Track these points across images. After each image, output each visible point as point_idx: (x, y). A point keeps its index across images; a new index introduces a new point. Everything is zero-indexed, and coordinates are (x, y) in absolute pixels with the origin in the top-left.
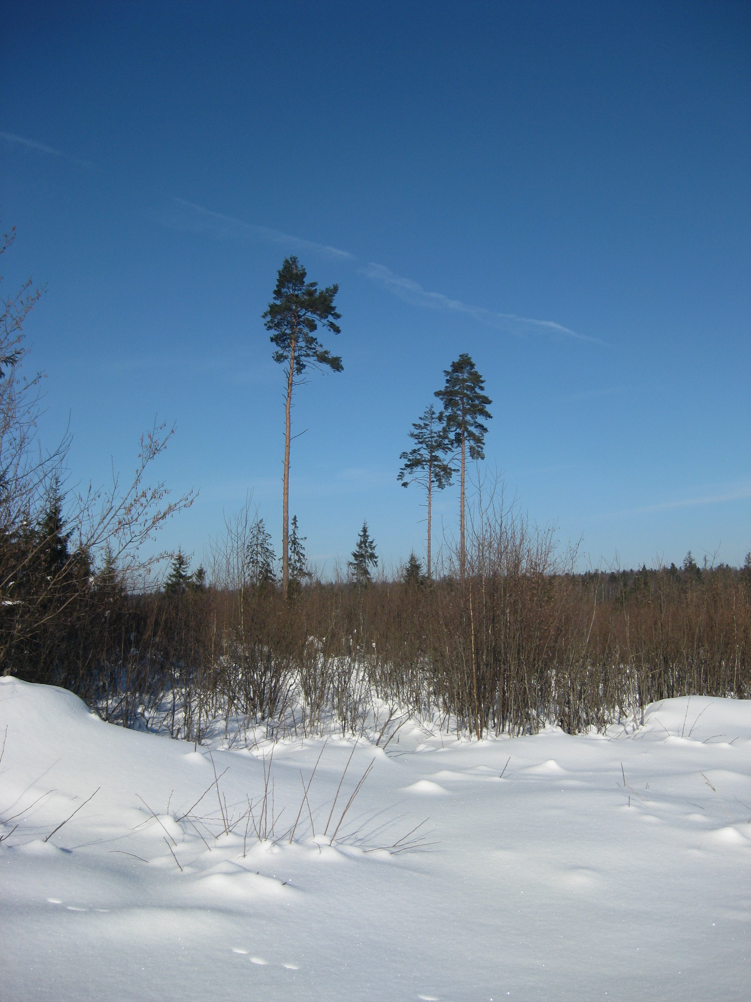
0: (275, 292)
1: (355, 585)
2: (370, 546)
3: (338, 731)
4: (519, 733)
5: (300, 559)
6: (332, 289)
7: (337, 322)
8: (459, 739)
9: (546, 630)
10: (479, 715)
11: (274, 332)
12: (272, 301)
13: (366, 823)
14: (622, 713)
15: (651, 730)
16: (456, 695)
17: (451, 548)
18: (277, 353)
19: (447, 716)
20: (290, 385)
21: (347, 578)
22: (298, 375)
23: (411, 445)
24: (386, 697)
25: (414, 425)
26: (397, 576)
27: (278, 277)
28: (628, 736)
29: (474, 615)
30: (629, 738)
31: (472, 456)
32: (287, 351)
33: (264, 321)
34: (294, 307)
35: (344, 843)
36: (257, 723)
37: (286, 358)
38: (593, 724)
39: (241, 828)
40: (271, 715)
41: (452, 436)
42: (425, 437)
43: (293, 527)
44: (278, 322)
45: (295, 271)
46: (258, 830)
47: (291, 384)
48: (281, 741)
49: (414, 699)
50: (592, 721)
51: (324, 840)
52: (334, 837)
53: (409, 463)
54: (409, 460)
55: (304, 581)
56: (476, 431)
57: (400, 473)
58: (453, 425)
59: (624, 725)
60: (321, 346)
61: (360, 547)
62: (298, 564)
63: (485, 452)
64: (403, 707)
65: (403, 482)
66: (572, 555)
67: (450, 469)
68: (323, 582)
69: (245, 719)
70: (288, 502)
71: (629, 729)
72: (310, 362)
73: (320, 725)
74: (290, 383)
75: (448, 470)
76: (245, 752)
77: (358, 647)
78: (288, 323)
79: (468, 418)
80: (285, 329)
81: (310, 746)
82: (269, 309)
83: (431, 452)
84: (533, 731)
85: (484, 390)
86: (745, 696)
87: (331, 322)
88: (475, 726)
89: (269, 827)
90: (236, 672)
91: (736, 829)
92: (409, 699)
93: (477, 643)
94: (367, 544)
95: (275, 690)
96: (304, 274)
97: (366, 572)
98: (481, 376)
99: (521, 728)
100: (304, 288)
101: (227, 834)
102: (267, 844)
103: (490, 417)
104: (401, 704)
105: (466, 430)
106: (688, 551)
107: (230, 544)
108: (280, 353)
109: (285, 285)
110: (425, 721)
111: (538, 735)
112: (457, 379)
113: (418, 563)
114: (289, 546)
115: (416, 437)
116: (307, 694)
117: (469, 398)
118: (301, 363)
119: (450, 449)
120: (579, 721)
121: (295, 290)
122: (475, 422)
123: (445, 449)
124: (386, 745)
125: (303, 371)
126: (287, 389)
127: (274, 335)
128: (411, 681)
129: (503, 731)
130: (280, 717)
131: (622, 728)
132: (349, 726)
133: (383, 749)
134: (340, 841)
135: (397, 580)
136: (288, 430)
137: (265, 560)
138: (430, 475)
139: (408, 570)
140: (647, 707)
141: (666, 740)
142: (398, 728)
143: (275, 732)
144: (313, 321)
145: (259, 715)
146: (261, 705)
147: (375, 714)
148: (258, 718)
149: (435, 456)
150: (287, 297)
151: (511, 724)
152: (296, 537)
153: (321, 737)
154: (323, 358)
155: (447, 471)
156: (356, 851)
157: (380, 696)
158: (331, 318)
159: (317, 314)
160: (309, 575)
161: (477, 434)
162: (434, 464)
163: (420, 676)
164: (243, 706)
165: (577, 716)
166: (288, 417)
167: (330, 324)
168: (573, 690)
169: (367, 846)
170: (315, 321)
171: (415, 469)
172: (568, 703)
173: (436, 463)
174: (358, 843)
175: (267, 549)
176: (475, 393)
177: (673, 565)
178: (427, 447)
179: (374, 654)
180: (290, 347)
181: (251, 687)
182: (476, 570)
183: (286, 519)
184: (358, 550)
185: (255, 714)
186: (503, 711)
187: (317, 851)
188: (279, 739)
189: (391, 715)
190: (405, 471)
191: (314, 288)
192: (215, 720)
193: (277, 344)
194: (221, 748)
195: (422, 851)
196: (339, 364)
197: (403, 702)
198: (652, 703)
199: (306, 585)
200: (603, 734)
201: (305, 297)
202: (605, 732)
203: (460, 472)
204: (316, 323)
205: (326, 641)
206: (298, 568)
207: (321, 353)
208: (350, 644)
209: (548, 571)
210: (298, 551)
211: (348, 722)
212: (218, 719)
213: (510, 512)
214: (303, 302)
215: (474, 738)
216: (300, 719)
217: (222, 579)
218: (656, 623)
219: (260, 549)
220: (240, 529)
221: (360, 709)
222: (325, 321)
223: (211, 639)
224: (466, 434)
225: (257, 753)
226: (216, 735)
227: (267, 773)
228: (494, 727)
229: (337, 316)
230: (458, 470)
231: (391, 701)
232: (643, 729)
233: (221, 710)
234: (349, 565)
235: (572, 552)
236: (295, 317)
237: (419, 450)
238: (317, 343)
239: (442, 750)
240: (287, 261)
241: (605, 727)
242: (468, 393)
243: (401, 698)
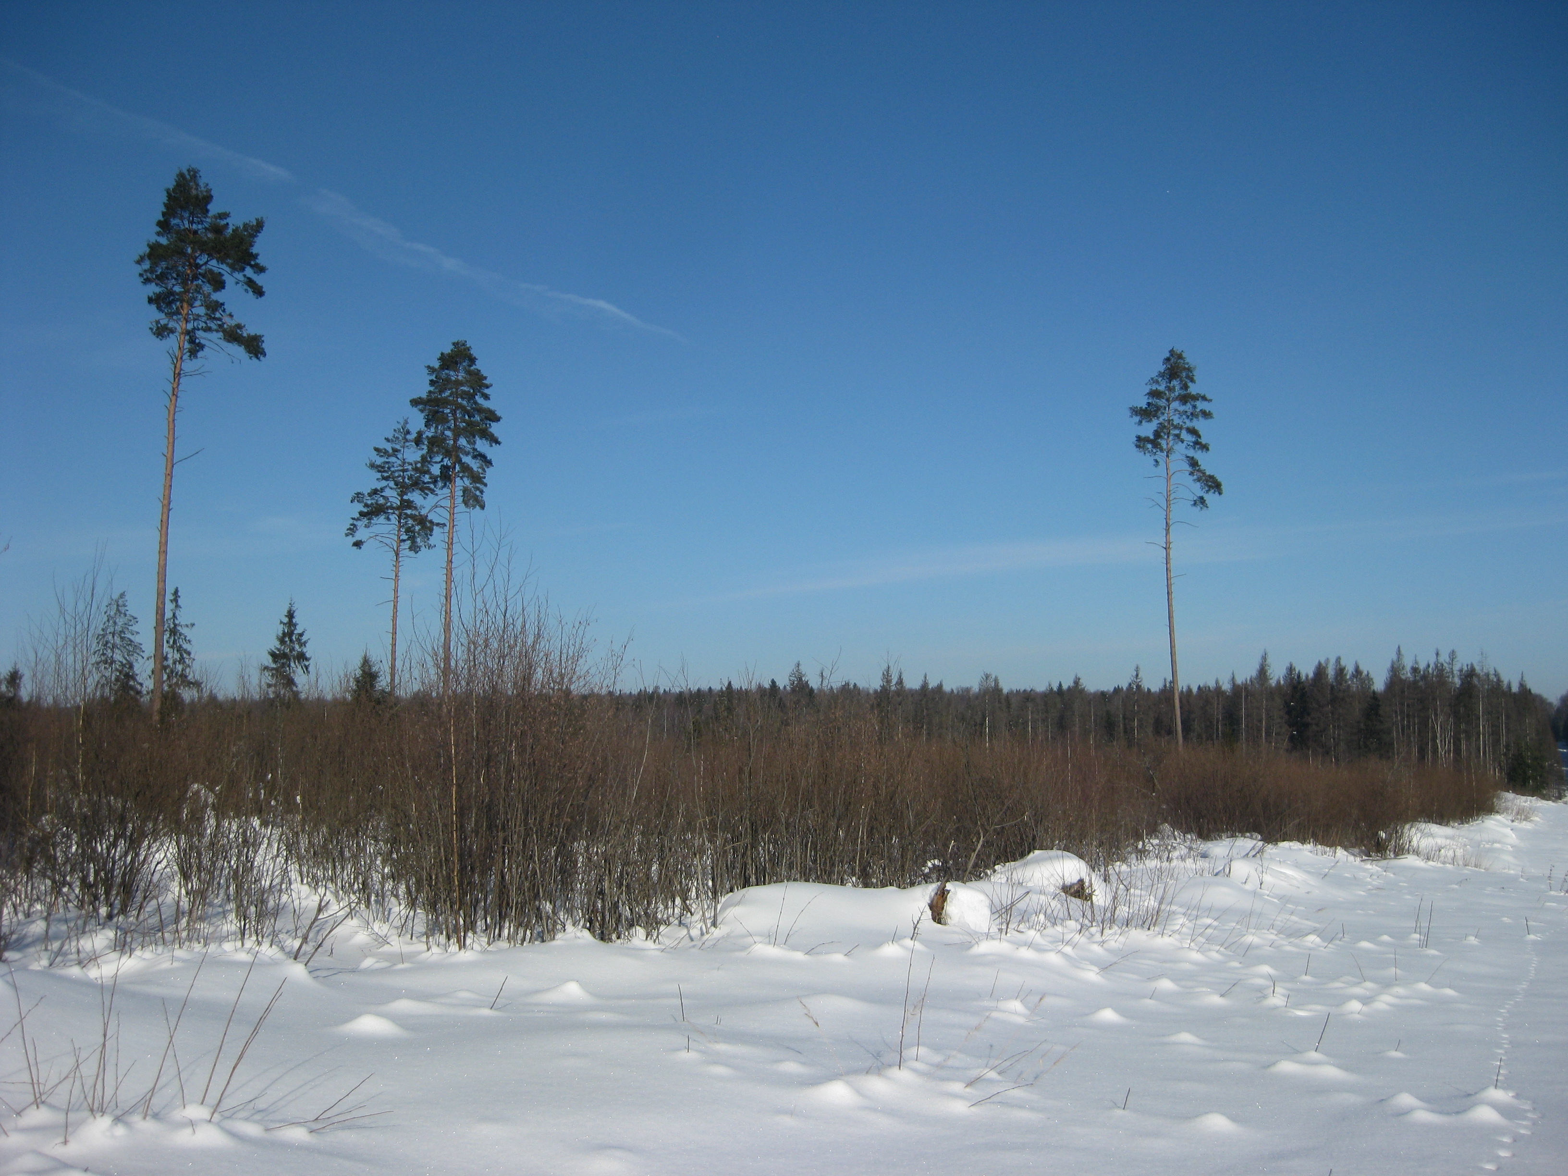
0: (159, 224)
1: (271, 702)
2: (299, 640)
3: (233, 937)
4: (524, 940)
5: (183, 659)
6: (253, 226)
7: (259, 279)
8: (428, 950)
9: (570, 779)
10: (461, 912)
11: (153, 289)
12: (154, 238)
13: (271, 1085)
14: (686, 908)
15: (728, 935)
16: (427, 880)
17: (424, 646)
18: (158, 322)
19: (412, 913)
20: (177, 375)
21: (258, 689)
22: (191, 360)
23: (371, 481)
24: (315, 883)
25: (377, 449)
26: (338, 689)
27: (165, 199)
28: (693, 943)
29: (456, 753)
30: (694, 946)
31: (466, 503)
32: (174, 320)
33: (139, 269)
34: (189, 250)
35: (234, 1116)
36: (99, 924)
37: (172, 331)
38: (641, 926)
39: (60, 1097)
40: (124, 911)
41: (436, 470)
42: (392, 469)
43: (173, 606)
44: (161, 273)
45: (194, 192)
46: (90, 1100)
47: (179, 374)
48: (138, 953)
49: (361, 886)
50: (637, 922)
51: (203, 1113)
52: (216, 1107)
53: (366, 511)
54: (366, 505)
55: (187, 695)
56: (475, 464)
57: (351, 525)
58: (437, 453)
59: (687, 927)
60: (231, 315)
61: (282, 642)
62: (179, 667)
63: (486, 497)
64: (342, 899)
65: (354, 540)
66: (615, 664)
67: (431, 522)
68: (221, 697)
69: (79, 918)
70: (165, 565)
71: (695, 932)
72: (212, 340)
73: (204, 928)
74: (177, 372)
75: (428, 525)
76: (75, 971)
77: (273, 803)
78: (178, 276)
79: (462, 442)
80: (174, 285)
81: (184, 961)
82: (148, 250)
83: (401, 494)
84: (546, 936)
85: (489, 399)
86: (872, 883)
87: (249, 278)
88: (456, 929)
89: (109, 1092)
90: (67, 841)
91: (848, 1083)
92: (351, 886)
93: (461, 797)
94: (294, 638)
95: (133, 871)
96: (208, 198)
97: (290, 682)
98: (485, 378)
99: (528, 932)
100: (208, 220)
101: (38, 1107)
102: (104, 1122)
103: (497, 442)
104: (339, 894)
105: (460, 461)
106: (796, 662)
107: (62, 631)
108: (163, 322)
109: (176, 213)
110: (377, 921)
111: (554, 943)
112: (448, 380)
113: (374, 669)
114: (166, 637)
115: (379, 468)
116: (186, 876)
117: (465, 411)
118: (197, 341)
119: (432, 491)
120: (618, 920)
121: (192, 222)
122: (475, 450)
123: (425, 490)
124: (310, 958)
125: (200, 354)
126: (172, 381)
127: (154, 293)
128: (355, 857)
129: (500, 935)
130: (138, 915)
131: (684, 932)
132: (252, 930)
133: (306, 965)
134: (227, 1114)
135: (338, 696)
136: (170, 447)
137: (126, 659)
138: (399, 531)
139: (357, 681)
140: (723, 900)
141: (750, 950)
142: (330, 932)
143: (129, 940)
144: (220, 274)
145: (103, 911)
146: (107, 893)
147: (295, 911)
148: (100, 916)
149: (408, 501)
150: (178, 232)
151: (512, 925)
152: (177, 622)
153: (205, 946)
154: (233, 335)
155: (426, 525)
156: (252, 1130)
157: (305, 882)
158: (249, 272)
159: (227, 264)
160: (197, 684)
161: (475, 469)
162: (406, 514)
163: (370, 849)
164: (77, 897)
165: (615, 913)
166: (171, 426)
167: (246, 280)
168: (610, 874)
169: (271, 1121)
170: (223, 275)
171: (375, 520)
172: (601, 893)
173: (409, 512)
174: (257, 1117)
175: (131, 641)
176: (476, 403)
177: (773, 682)
178: (396, 484)
179: (299, 814)
180: (180, 314)
181: (92, 865)
182: (463, 683)
183: (161, 594)
184: (279, 647)
185: (96, 910)
186: (500, 906)
187: (189, 1130)
188: (135, 950)
189: (320, 910)
190: (358, 523)
191: (223, 222)
192: (29, 920)
193: (159, 308)
194: (35, 966)
195: (359, 1127)
196: (258, 346)
197: (342, 889)
198: (731, 894)
199: (193, 701)
200: (655, 941)
201: (210, 235)
202: (658, 937)
203: (446, 529)
204: (224, 278)
205: (221, 792)
206: (179, 673)
207: (230, 327)
208: (260, 797)
209: (577, 688)
210: (181, 646)
211: (250, 922)
212: (34, 917)
213: (520, 594)
214: (205, 243)
215: (454, 947)
216: (173, 918)
217: (48, 687)
218: (741, 770)
219: (117, 640)
220: (81, 607)
221: (271, 903)
222: (239, 276)
223: (25, 787)
224: (458, 468)
225: (93, 973)
226: (28, 945)
227: (107, 1004)
228: (486, 929)
229: (260, 269)
230: (444, 525)
231: (324, 889)
232: (716, 933)
233: (39, 903)
234: (264, 670)
235: (615, 658)
236: (190, 265)
237: (382, 490)
238: (224, 311)
239: (400, 966)
240: (181, 175)
241: (658, 930)
242: (465, 403)
243: (339, 884)
